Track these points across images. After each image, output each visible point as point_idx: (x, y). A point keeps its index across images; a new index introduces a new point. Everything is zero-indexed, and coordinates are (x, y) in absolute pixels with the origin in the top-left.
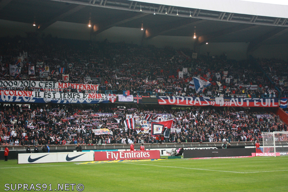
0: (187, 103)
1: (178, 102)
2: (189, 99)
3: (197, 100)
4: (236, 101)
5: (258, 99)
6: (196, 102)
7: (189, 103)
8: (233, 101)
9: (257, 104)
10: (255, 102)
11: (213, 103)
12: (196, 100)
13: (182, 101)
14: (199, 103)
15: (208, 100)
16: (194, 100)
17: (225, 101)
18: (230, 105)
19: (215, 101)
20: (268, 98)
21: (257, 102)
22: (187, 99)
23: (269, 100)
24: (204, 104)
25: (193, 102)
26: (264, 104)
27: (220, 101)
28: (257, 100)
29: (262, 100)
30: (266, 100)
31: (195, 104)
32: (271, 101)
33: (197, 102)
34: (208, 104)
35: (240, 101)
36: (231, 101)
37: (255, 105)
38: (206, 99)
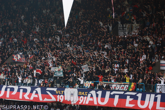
0: (21, 97)
1: (8, 96)
2: (25, 91)
3: (37, 93)
4: (97, 95)
5: (134, 94)
6: (34, 95)
7: (23, 97)
8: (92, 96)
9: (130, 103)
10: (129, 99)
11: (60, 98)
12: (34, 92)
13: (14, 93)
14: (38, 98)
15: (53, 92)
16: (31, 92)
17: (79, 96)
18: (87, 103)
19: (64, 94)
20: (150, 93)
21: (131, 99)
22: (21, 91)
23: (153, 96)
24: (46, 100)
25: (29, 96)
26: (142, 104)
27: (72, 94)
28: (131, 96)
29: (140, 95)
30: (148, 96)
31: (32, 98)
32: (156, 99)
33: (36, 96)
34: (53, 99)
35: (103, 96)
36: (89, 95)
37: (128, 105)
38: (50, 91)
